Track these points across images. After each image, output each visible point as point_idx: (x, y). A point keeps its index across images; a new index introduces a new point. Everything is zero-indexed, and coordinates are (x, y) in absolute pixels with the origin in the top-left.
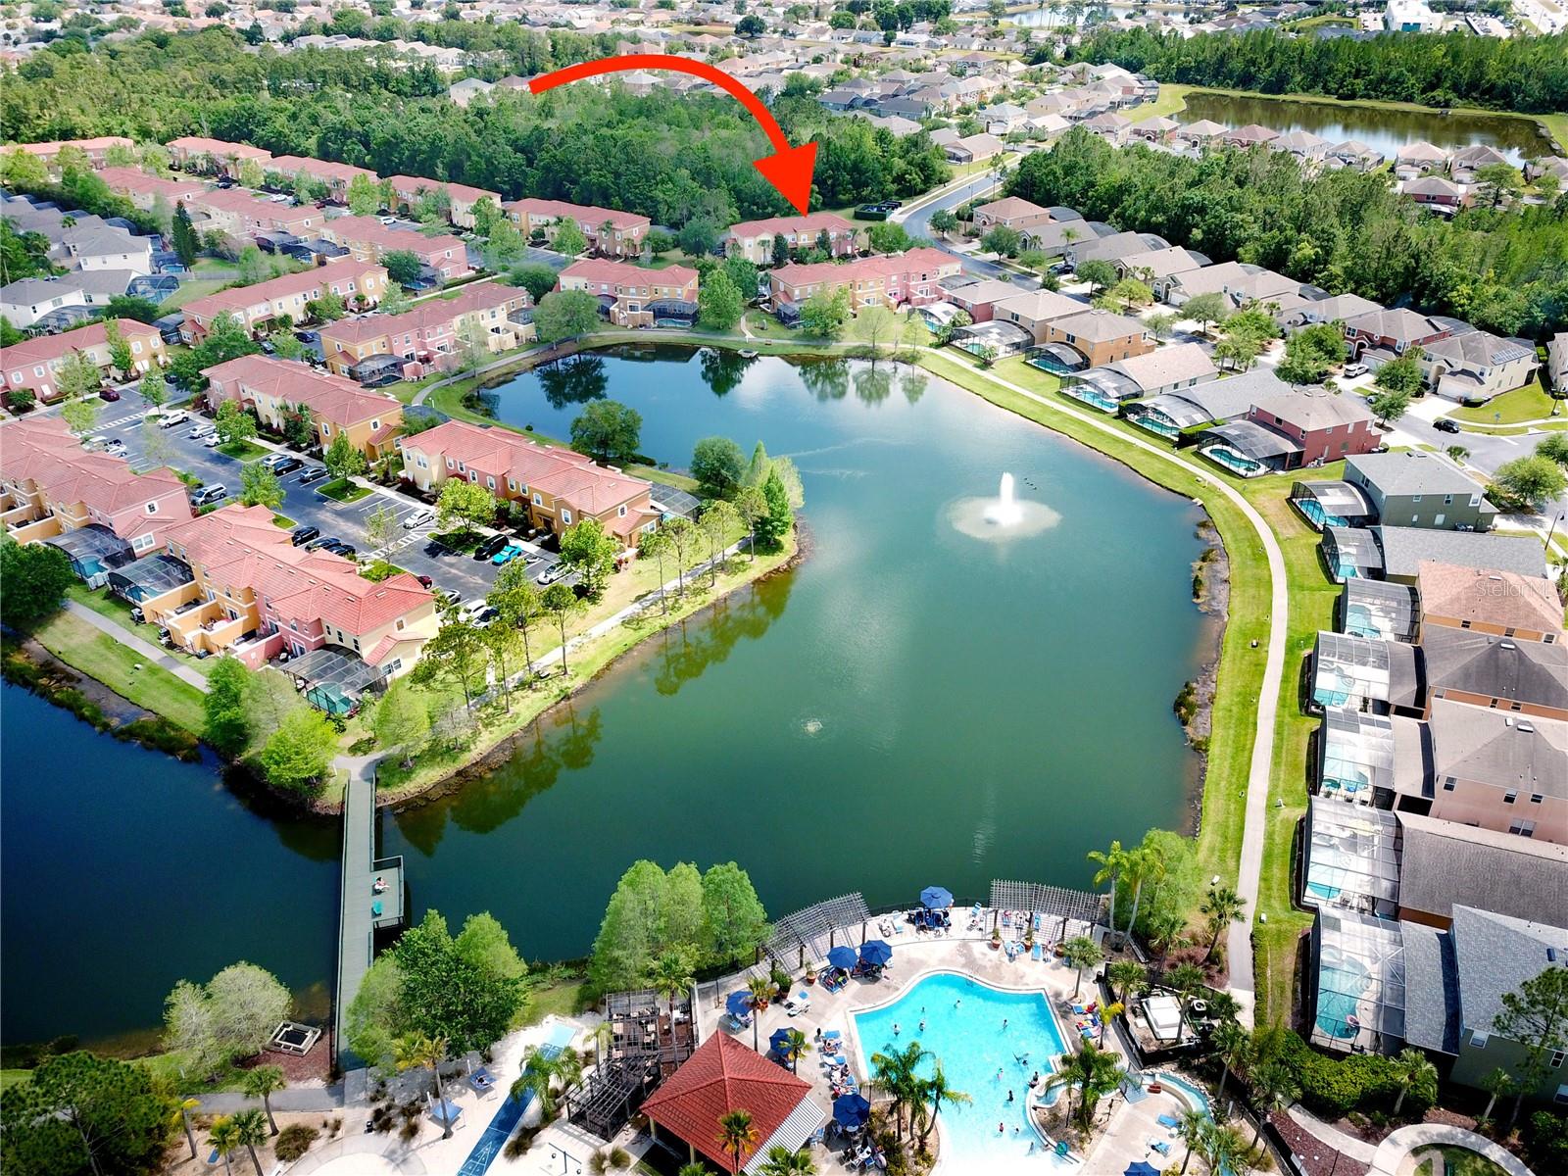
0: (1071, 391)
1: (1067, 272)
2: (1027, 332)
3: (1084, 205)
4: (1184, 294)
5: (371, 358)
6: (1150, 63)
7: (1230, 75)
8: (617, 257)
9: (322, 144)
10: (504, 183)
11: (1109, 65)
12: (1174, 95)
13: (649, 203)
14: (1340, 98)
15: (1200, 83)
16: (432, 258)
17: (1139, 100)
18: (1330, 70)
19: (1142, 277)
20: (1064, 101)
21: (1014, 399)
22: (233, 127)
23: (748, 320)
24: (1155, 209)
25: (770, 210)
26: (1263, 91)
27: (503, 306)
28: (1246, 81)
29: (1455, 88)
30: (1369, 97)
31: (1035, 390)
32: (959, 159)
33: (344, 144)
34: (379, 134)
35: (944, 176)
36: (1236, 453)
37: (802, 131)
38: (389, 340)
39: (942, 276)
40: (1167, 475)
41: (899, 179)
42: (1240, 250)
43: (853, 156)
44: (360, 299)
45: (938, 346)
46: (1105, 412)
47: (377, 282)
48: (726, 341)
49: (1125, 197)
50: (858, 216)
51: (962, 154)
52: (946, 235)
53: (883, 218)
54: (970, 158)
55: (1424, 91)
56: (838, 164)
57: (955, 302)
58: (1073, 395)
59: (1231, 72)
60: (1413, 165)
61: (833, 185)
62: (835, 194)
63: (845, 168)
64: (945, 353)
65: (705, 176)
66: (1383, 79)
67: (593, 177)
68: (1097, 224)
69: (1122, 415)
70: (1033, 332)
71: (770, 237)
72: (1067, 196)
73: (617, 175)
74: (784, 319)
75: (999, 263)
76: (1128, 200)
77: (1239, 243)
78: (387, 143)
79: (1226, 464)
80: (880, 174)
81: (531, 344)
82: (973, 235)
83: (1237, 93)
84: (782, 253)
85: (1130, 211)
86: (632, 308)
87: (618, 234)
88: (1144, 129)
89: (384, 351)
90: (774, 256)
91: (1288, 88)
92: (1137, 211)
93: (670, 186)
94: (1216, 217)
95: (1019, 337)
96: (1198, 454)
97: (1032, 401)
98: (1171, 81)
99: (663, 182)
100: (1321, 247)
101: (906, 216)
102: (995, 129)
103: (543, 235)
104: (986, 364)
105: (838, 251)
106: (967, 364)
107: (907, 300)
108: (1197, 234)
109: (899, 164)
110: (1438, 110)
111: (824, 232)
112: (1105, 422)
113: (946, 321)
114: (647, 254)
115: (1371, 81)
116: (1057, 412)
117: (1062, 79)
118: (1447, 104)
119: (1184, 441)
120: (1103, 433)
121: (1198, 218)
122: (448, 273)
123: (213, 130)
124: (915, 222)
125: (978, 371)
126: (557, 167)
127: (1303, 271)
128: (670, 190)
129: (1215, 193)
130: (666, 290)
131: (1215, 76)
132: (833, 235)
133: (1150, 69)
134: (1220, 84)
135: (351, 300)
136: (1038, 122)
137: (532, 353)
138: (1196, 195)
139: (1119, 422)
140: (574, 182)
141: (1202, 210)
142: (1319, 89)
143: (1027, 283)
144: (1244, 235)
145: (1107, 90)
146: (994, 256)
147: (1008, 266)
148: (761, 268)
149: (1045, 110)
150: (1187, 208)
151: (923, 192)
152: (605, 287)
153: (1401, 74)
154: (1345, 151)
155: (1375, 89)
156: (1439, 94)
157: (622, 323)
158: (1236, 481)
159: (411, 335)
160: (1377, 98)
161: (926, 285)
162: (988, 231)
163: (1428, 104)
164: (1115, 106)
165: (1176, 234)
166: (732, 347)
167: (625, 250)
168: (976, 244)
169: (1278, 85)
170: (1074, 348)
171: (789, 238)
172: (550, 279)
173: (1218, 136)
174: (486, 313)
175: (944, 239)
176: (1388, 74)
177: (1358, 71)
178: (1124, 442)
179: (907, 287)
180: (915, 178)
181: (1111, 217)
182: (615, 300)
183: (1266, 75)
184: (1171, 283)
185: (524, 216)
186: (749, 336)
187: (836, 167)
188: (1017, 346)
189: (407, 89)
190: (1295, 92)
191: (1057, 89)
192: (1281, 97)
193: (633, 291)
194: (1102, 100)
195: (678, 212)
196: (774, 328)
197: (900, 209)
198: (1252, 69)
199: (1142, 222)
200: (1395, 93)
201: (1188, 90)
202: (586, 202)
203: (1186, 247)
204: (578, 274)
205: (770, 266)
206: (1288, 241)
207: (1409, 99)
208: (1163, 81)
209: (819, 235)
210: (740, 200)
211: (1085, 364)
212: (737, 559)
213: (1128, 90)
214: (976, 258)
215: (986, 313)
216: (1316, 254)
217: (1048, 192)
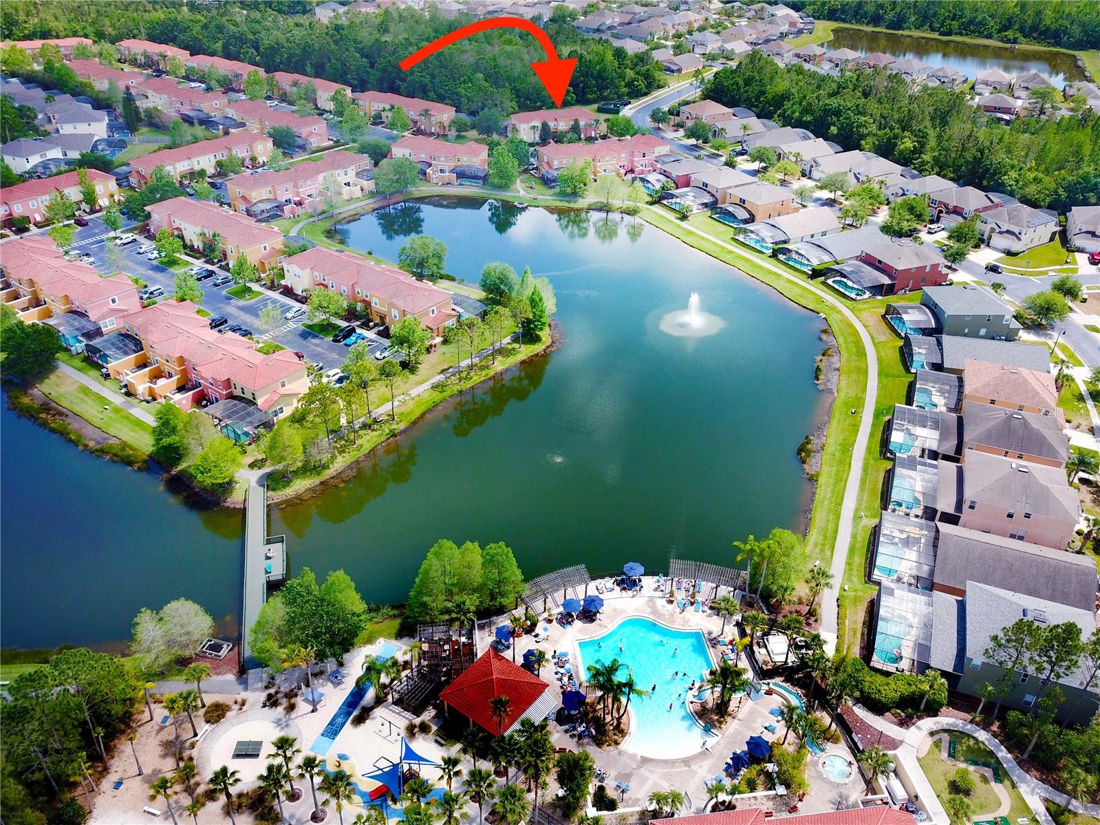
0: (741, 238)
1: (743, 154)
2: (713, 195)
3: (757, 107)
4: (822, 172)
5: (262, 201)
6: (810, 5)
7: (865, 15)
8: (431, 134)
9: (225, 47)
10: (354, 79)
11: (781, 6)
12: (824, 29)
13: (455, 97)
14: (941, 34)
15: (844, 21)
16: (304, 132)
17: (800, 32)
18: (935, 14)
19: (794, 159)
20: (748, 31)
21: (702, 242)
22: (162, 33)
23: (522, 181)
24: (806, 111)
25: (539, 104)
26: (887, 28)
27: (353, 167)
28: (876, 20)
29: (1021, 30)
30: (962, 35)
31: (717, 236)
32: (673, 71)
33: (241, 47)
34: (266, 42)
35: (661, 83)
36: (850, 284)
37: (563, 48)
38: (274, 189)
39: (657, 154)
40: (802, 297)
41: (630, 84)
42: (863, 142)
43: (598, 67)
44: (253, 159)
45: (651, 204)
46: (763, 253)
47: (265, 147)
48: (506, 195)
49: (786, 103)
50: (600, 110)
51: (674, 68)
52: (660, 125)
53: (617, 112)
54: (679, 71)
55: (999, 31)
56: (587, 73)
57: (665, 174)
58: (742, 240)
59: (866, 13)
60: (987, 85)
61: (584, 88)
62: (584, 94)
63: (592, 76)
64: (656, 208)
65: (495, 77)
66: (971, 22)
67: (417, 77)
68: (765, 121)
69: (774, 255)
70: (718, 195)
71: (538, 124)
72: (745, 101)
73: (433, 76)
74: (547, 182)
75: (696, 146)
76: (787, 105)
77: (863, 137)
78: (272, 48)
79: (843, 290)
80: (617, 81)
81: (372, 194)
82: (679, 126)
83: (869, 29)
84: (547, 136)
85: (789, 112)
86: (442, 171)
87: (433, 118)
88: (802, 53)
89: (271, 196)
90: (540, 137)
91: (905, 26)
92: (793, 112)
93: (470, 85)
94: (847, 119)
95: (708, 199)
96: (824, 283)
97: (715, 244)
98: (824, 19)
99: (465, 82)
100: (918, 142)
101: (633, 111)
102: (699, 50)
103: (380, 117)
104: (684, 217)
105: (585, 135)
106: (671, 216)
107: (632, 171)
108: (834, 130)
109: (630, 73)
110: (1008, 45)
111: (576, 121)
112: (763, 259)
113: (658, 186)
114: (453, 133)
115: (963, 23)
116: (730, 252)
117: (747, 15)
118: (1015, 41)
119: (815, 274)
120: (761, 267)
121: (835, 119)
122: (314, 142)
123: (148, 34)
124: (640, 115)
125: (678, 222)
126: (390, 69)
127: (905, 159)
128: (469, 88)
129: (847, 101)
130: (465, 159)
131: (855, 16)
132: (582, 123)
133: (809, 9)
134: (858, 22)
135: (247, 160)
136: (729, 46)
137: (372, 201)
138: (834, 102)
139: (772, 260)
140: (403, 80)
141: (838, 113)
142: (926, 27)
143: (715, 161)
144: (866, 132)
145: (778, 24)
146: (693, 141)
147: (702, 149)
148: (531, 145)
149: (734, 37)
150: (828, 112)
151: (646, 94)
152: (423, 156)
153: (984, 18)
154: (941, 74)
155: (966, 29)
156: (1010, 34)
157: (435, 181)
158: (849, 302)
159: (290, 186)
160: (967, 35)
161: (645, 161)
162: (689, 124)
163: (1002, 41)
164: (783, 36)
165: (819, 129)
166: (511, 200)
167: (438, 130)
168: (681, 132)
169: (898, 24)
170: (744, 208)
171: (552, 124)
172: (385, 149)
173: (853, 60)
174: (341, 172)
175: (659, 128)
176: (975, 18)
177: (955, 15)
178: (775, 273)
179: (632, 162)
180: (641, 84)
181: (776, 116)
182: (430, 165)
183: (890, 16)
184: (814, 164)
185: (367, 103)
186: (522, 192)
187: (586, 75)
188: (706, 205)
189: (285, 9)
190: (910, 29)
191: (744, 22)
192: (900, 32)
193: (442, 159)
194: (774, 31)
195: (475, 104)
196: (539, 188)
197: (629, 106)
198: (881, 12)
199: (796, 120)
200: (980, 32)
201: (835, 25)
202: (411, 95)
203: (825, 139)
204: (404, 147)
205: (538, 144)
206: (896, 137)
207: (989, 37)
208: (818, 18)
209: (572, 123)
210: (518, 96)
211: (752, 219)
212: (510, 347)
213: (792, 24)
214: (681, 142)
215: (686, 182)
216: (914, 146)
217: (733, 97)
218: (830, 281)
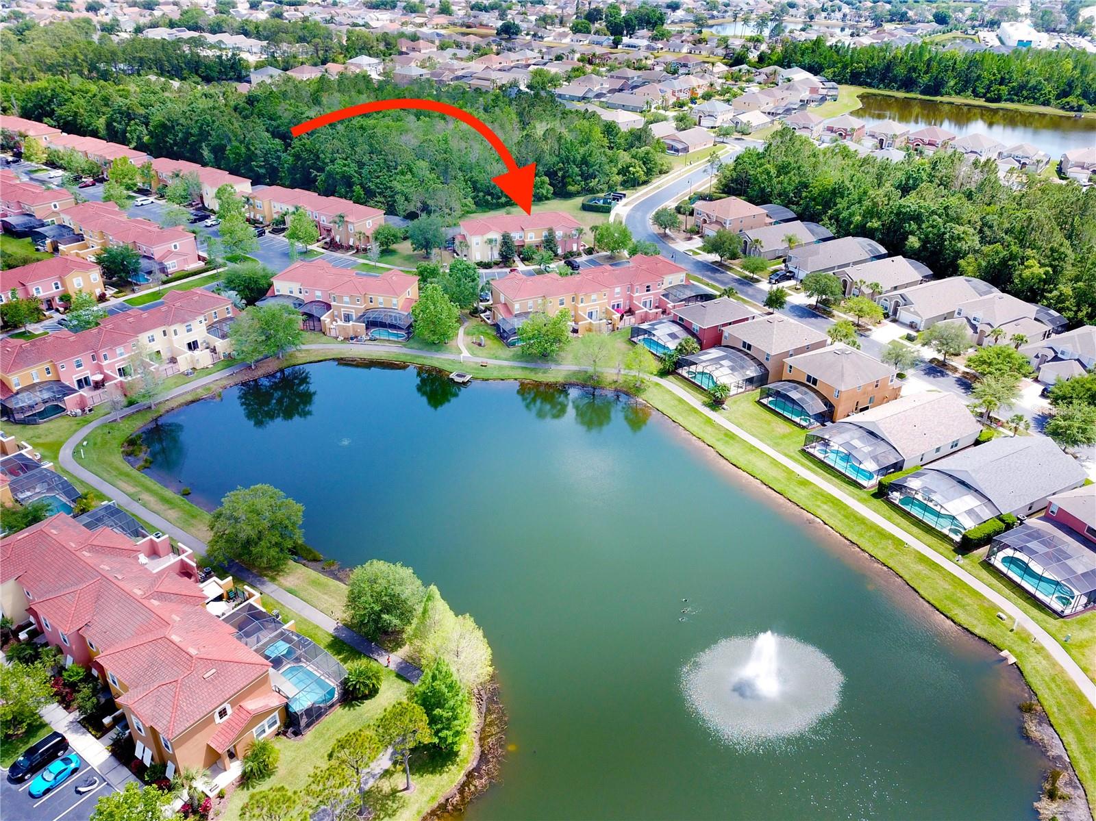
1: (789, 278)
2: (760, 364)
3: (797, 204)
4: (916, 313)
6: (829, 67)
7: (894, 79)
8: (349, 248)
10: (261, 167)
11: (796, 69)
12: (850, 95)
13: (388, 193)
14: (988, 100)
15: (870, 85)
16: (157, 251)
17: (823, 99)
18: (979, 77)
19: (868, 291)
20: (763, 99)
21: (752, 458)
23: (467, 333)
24: (871, 213)
25: (503, 200)
26: (922, 93)
27: (202, 318)
28: (908, 84)
29: (1085, 95)
30: (1012, 101)
31: (775, 446)
32: (677, 151)
35: (665, 168)
36: (1036, 567)
37: (538, 125)
38: (55, 366)
39: (666, 285)
40: (955, 602)
41: (624, 171)
42: (961, 262)
43: (582, 151)
44: (66, 299)
45: (664, 373)
46: (860, 487)
48: (436, 359)
49: (839, 200)
50: (586, 208)
51: (680, 146)
52: (667, 231)
53: (606, 210)
54: (686, 150)
55: (1058, 97)
56: (568, 158)
57: (679, 322)
58: (821, 456)
59: (895, 76)
61: (564, 177)
62: (565, 185)
63: (574, 162)
64: (669, 383)
65: (443, 169)
66: (1022, 87)
67: (337, 167)
68: (813, 225)
69: (882, 492)
70: (769, 365)
71: (496, 236)
72: (780, 195)
73: (361, 165)
74: (502, 335)
75: (720, 264)
76: (842, 204)
77: (959, 254)
80: (607, 167)
82: (696, 231)
83: (901, 95)
84: (508, 254)
85: (845, 214)
86: (347, 318)
87: (350, 227)
88: (836, 127)
90: (501, 254)
91: (943, 91)
92: (852, 215)
93: (409, 176)
94: (933, 227)
95: (752, 372)
96: (987, 565)
97: (774, 462)
98: (846, 83)
99: (403, 173)
101: (629, 208)
102: (706, 122)
103: (284, 223)
104: (716, 403)
105: (564, 250)
106: (695, 401)
107: (630, 312)
108: (914, 242)
109: (624, 157)
110: (1072, 114)
111: (551, 232)
112: (861, 500)
113: (672, 345)
114: (375, 247)
115: (1013, 88)
116: (805, 483)
117: (758, 79)
118: (1080, 109)
119: (966, 546)
120: (862, 521)
121: (914, 226)
122: (173, 266)
124: (639, 215)
125: (707, 411)
126: (305, 155)
127: (1031, 289)
128: (407, 181)
129: (925, 200)
130: (381, 299)
131: (882, 80)
132: (559, 234)
133: (829, 72)
134: (887, 87)
135: (57, 299)
136: (744, 118)
137: (226, 373)
138: (911, 202)
139: (878, 503)
140: (321, 170)
141: (917, 218)
142: (969, 93)
143: (750, 291)
144: (965, 247)
145: (797, 90)
146: (715, 257)
147: (730, 269)
148: (487, 266)
149: (748, 107)
150: (903, 217)
151: (645, 183)
153: (1040, 82)
154: (1020, 153)
155: (1019, 93)
156: (1072, 100)
158: (1054, 623)
159: (85, 358)
160: (1019, 101)
161: (650, 297)
162: (711, 231)
163: (1063, 108)
164: (804, 103)
165: (893, 243)
166: (446, 367)
167: (357, 243)
168: (697, 242)
169: (935, 88)
170: (816, 392)
171: (516, 236)
172: (263, 282)
173: (902, 135)
174: (180, 328)
175: (665, 236)
176: (1028, 82)
177: (1003, 79)
178: (891, 537)
179: (631, 298)
180: (639, 170)
181: (826, 219)
182: (329, 307)
183: (925, 79)
184: (901, 301)
185: (266, 204)
186: (465, 353)
187: (566, 161)
188: (750, 381)
190: (950, 94)
191: (754, 88)
192: (938, 98)
193: (346, 299)
194: (793, 99)
195: (413, 204)
196: (492, 345)
197: (624, 201)
198: (914, 75)
199: (857, 227)
200: (1034, 99)
201: (861, 90)
202: (328, 192)
203: (904, 257)
204: (292, 279)
205: (496, 264)
206: (1013, 257)
207: (1046, 103)
208: (839, 83)
209: (545, 233)
210: (475, 189)
211: (827, 416)
213: (814, 90)
214: (699, 258)
215: (714, 339)
216: (1046, 273)
217: (763, 190)
218: (997, 561)
